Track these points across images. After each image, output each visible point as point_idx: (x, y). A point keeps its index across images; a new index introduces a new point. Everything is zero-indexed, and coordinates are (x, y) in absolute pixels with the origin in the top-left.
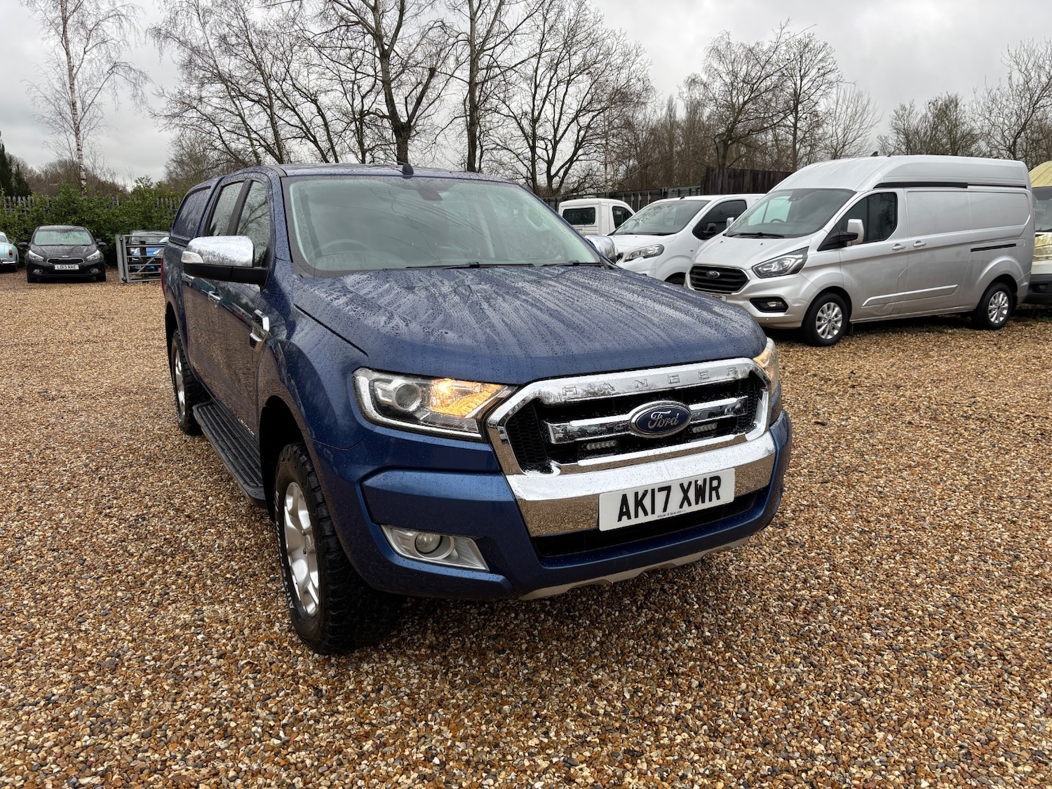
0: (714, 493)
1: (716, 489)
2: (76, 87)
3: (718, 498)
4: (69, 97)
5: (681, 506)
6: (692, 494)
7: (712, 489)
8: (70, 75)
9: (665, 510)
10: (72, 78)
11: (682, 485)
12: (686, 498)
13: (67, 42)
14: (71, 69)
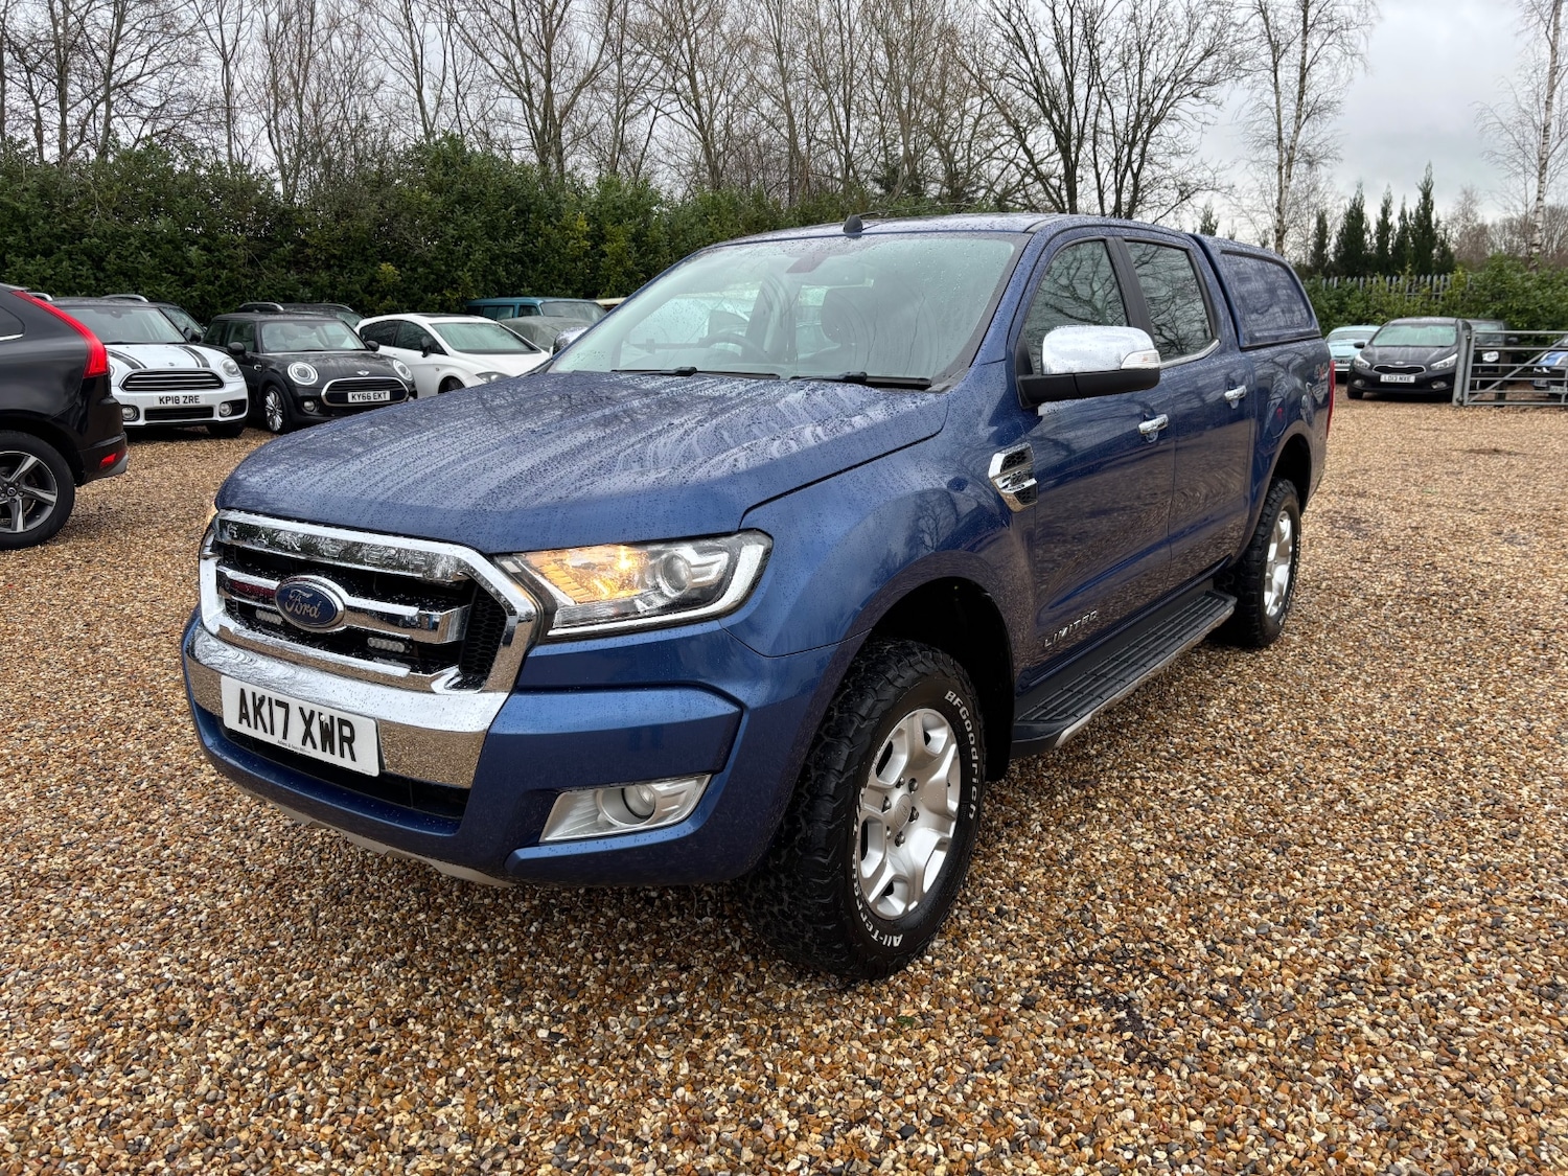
0: (346, 745)
1: (350, 740)
2: (1556, 100)
3: (353, 759)
4: (1540, 119)
5: (304, 743)
6: (316, 730)
7: (343, 739)
8: (1551, 81)
9: (285, 737)
10: (1553, 88)
11: (301, 709)
12: (308, 734)
13: (1557, 29)
14: (1553, 72)
